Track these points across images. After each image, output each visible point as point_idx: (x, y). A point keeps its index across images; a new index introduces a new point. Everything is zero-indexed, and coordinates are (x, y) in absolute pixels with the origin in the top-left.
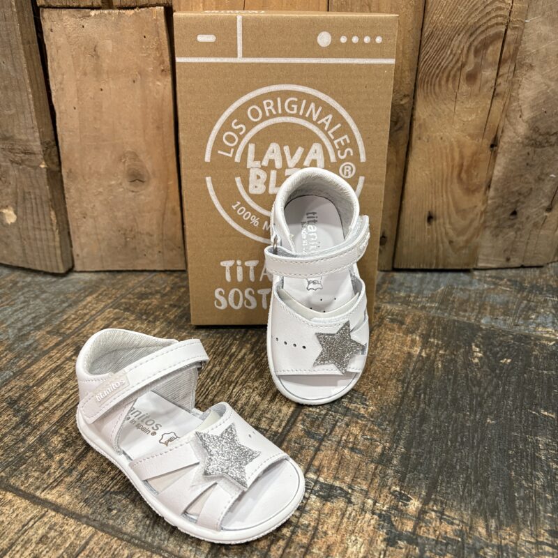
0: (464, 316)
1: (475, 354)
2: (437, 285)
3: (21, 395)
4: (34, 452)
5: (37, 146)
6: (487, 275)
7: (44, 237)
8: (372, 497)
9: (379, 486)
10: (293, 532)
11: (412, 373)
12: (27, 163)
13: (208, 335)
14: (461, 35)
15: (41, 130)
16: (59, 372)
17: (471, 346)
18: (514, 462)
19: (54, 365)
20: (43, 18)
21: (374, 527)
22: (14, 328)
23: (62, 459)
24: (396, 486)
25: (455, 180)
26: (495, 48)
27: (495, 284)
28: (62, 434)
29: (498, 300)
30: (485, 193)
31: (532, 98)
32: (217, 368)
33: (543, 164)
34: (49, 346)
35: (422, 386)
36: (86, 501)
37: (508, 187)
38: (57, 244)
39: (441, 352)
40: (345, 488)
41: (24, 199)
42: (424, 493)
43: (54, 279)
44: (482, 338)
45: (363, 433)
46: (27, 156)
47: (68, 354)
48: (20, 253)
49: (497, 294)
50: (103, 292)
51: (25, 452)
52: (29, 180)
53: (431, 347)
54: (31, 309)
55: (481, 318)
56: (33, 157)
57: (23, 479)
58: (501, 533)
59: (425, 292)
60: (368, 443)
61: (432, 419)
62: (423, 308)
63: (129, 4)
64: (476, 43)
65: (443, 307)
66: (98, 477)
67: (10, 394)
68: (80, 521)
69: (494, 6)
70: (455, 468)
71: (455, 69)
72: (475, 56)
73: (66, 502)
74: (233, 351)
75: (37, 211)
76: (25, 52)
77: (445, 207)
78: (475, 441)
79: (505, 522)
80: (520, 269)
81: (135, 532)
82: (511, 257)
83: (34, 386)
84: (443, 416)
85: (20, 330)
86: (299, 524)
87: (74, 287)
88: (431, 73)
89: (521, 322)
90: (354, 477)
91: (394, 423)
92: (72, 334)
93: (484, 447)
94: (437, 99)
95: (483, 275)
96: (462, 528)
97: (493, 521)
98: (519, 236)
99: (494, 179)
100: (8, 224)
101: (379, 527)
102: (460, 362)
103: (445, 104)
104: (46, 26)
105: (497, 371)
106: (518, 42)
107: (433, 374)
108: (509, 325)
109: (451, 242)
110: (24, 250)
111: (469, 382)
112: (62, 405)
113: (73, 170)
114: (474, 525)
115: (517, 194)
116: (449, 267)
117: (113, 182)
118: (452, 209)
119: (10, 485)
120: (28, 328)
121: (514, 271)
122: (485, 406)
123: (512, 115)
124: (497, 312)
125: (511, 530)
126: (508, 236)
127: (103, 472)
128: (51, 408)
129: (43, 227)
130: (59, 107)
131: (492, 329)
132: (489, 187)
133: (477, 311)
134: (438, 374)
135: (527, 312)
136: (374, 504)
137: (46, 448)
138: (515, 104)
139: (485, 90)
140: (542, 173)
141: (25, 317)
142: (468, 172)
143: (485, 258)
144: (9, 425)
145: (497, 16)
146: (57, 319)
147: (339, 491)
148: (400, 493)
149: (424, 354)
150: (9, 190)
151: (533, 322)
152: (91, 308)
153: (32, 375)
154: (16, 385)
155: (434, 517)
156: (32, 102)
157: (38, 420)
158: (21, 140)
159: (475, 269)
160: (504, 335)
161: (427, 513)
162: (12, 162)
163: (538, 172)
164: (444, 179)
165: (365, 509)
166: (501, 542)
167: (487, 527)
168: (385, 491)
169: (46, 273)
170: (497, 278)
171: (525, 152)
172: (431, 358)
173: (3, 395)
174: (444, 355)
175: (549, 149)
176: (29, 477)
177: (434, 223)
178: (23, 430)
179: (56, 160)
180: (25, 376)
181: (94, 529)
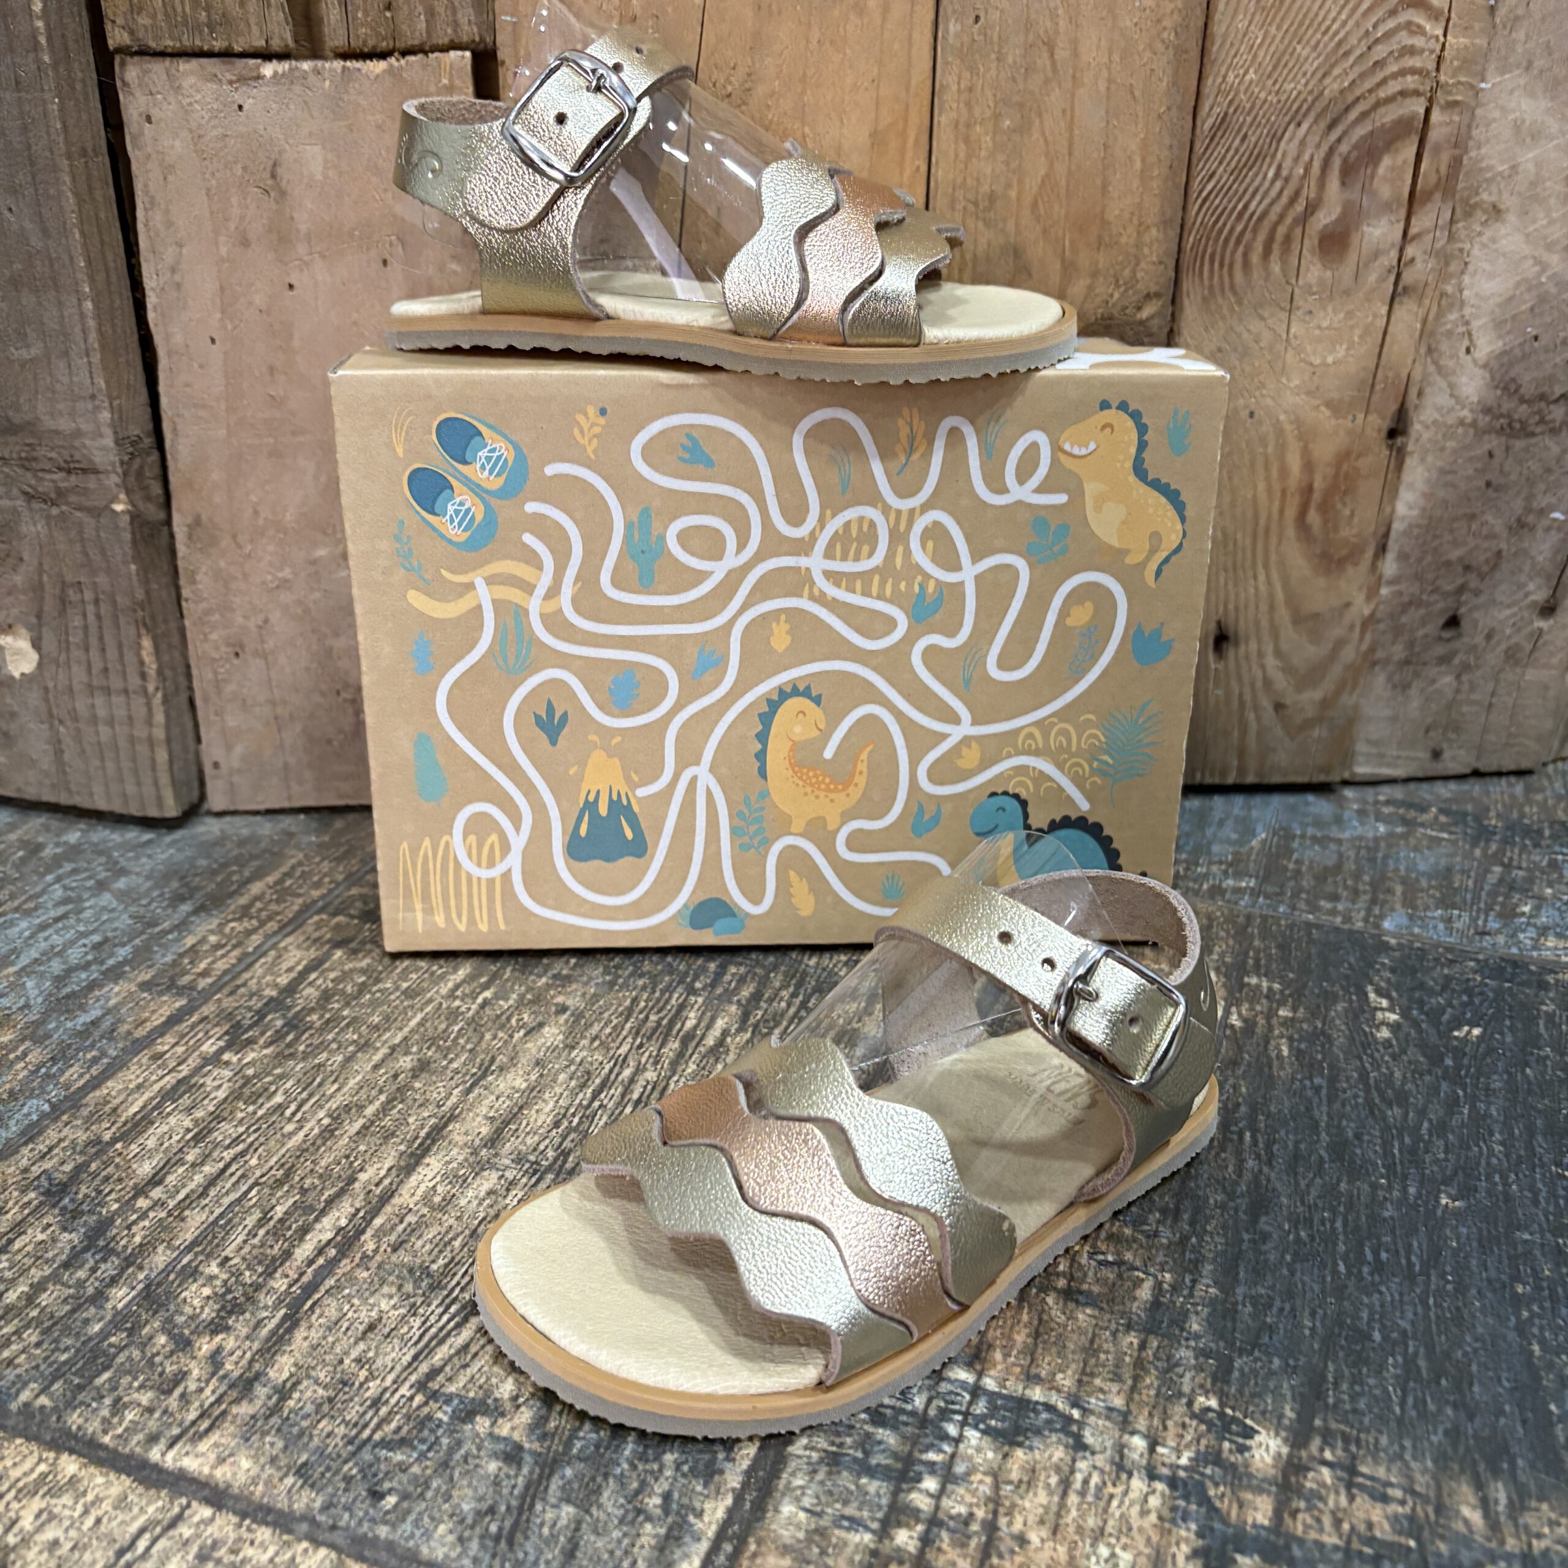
0: (1333, 912)
1: (1379, 1015)
2: (1247, 830)
3: (79, 1169)
4: (131, 1332)
5: (103, 448)
6: (1382, 798)
7: (121, 713)
8: (1143, 1429)
9: (1157, 1395)
10: (926, 1541)
12: (73, 498)
13: (612, 984)
14: (1305, 126)
15: (116, 403)
16: (186, 1101)
17: (1366, 994)
18: (1533, 1315)
19: (170, 1080)
20: (125, 84)
21: (1160, 1518)
22: (42, 975)
23: (219, 1350)
24: (1206, 1394)
25: (1291, 532)
26: (1399, 160)
27: (1405, 822)
28: (212, 1278)
29: (1422, 866)
30: (1374, 566)
31: (1499, 300)
32: (651, 1075)
33: (1531, 482)
34: (149, 1026)
35: (1243, 1109)
36: (302, 1471)
37: (1436, 549)
38: (159, 733)
39: (1282, 1013)
40: (1060, 1406)
41: (63, 602)
42: (1289, 1413)
43: (148, 836)
44: (1393, 970)
45: (1094, 1246)
46: (73, 478)
47: (209, 1047)
48: (46, 762)
49: (1416, 849)
50: (293, 868)
51: (104, 1335)
52: (78, 547)
54: (87, 922)
55: (1382, 917)
56: (92, 482)
57: (105, 1412)
58: (1529, 1519)
59: (1216, 848)
60: (1110, 1274)
61: (1284, 1200)
62: (1217, 891)
63: (371, 43)
64: (1344, 148)
65: (1270, 889)
66: (330, 1400)
67: (47, 1165)
68: (290, 1532)
69: (1394, 45)
70: (1369, 1338)
71: (1288, 220)
72: (1343, 183)
73: (242, 1478)
74: (689, 1024)
75: (101, 638)
76: (74, 180)
77: (1264, 607)
78: (1414, 1259)
79: (1533, 1488)
80: (1472, 780)
81: (459, 1557)
82: (1445, 746)
83: (114, 1140)
84: (1314, 1193)
85: (60, 980)
86: (941, 1515)
87: (208, 856)
88: (1221, 231)
89: (1493, 924)
90: (1083, 1373)
91: (1177, 1215)
92: (217, 987)
93: (1442, 1276)
94: (1240, 303)
95: (1371, 799)
96: (1414, 1509)
97: (1500, 1485)
98: (1465, 687)
99: (1397, 526)
100: (12, 678)
101: (1172, 1517)
102: (1340, 1041)
103: (1262, 318)
104: (132, 107)
105: (1449, 1062)
106: (1460, 143)
107: (1271, 1076)
108: (1462, 933)
109: (1279, 707)
110: (59, 752)
112: (204, 1194)
113: (204, 518)
114: (1447, 1501)
115: (1460, 569)
116: (1276, 779)
117: (321, 552)
118: (1283, 614)
119: (69, 1434)
120: (83, 976)
121: (1453, 786)
122: (1428, 1158)
123: (1444, 346)
124: (1422, 899)
125: (1552, 1509)
126: (1437, 686)
127: (345, 1383)
128: (172, 1204)
129: (116, 683)
130: (168, 337)
131: (1417, 945)
132: (1382, 549)
133: (1367, 897)
135: (1507, 897)
136: (1152, 1449)
137: (169, 1320)
138: (1453, 316)
139: (1372, 278)
140: (1528, 510)
141: (72, 943)
142: (1325, 507)
143: (1374, 751)
144: (50, 1255)
145: (1403, 73)
146: (165, 947)
147: (1044, 1416)
148: (1221, 1415)
149: (1234, 1020)
150: (18, 579)
151: (1528, 924)
152: (264, 914)
153: (107, 1109)
154: (61, 1140)
155: (1329, 1481)
156: (92, 323)
157: (137, 1239)
158: (57, 432)
159: (1346, 783)
160: (1452, 962)
161: (1308, 1469)
162: (29, 497)
163: (1518, 505)
164: (1261, 530)
165: (1127, 1463)
166: (1530, 1545)
167: (1485, 1505)
168: (1178, 1410)
169: (120, 820)
170: (1410, 806)
171: (1481, 450)
173: (26, 1170)
174: (1293, 1019)
175: (1548, 441)
176: (126, 1406)
177: (1231, 653)
178: (93, 1270)
179: (157, 489)
180: (85, 1112)
181: (333, 1555)
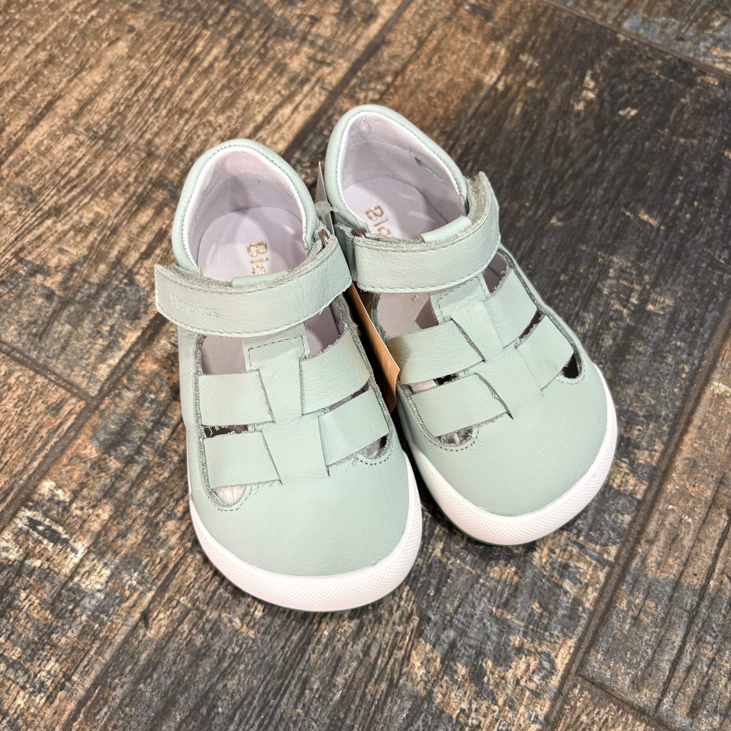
11: (469, 121)
53: (518, 72)
111: (553, 146)
134: (509, 125)
172: (510, 94)
